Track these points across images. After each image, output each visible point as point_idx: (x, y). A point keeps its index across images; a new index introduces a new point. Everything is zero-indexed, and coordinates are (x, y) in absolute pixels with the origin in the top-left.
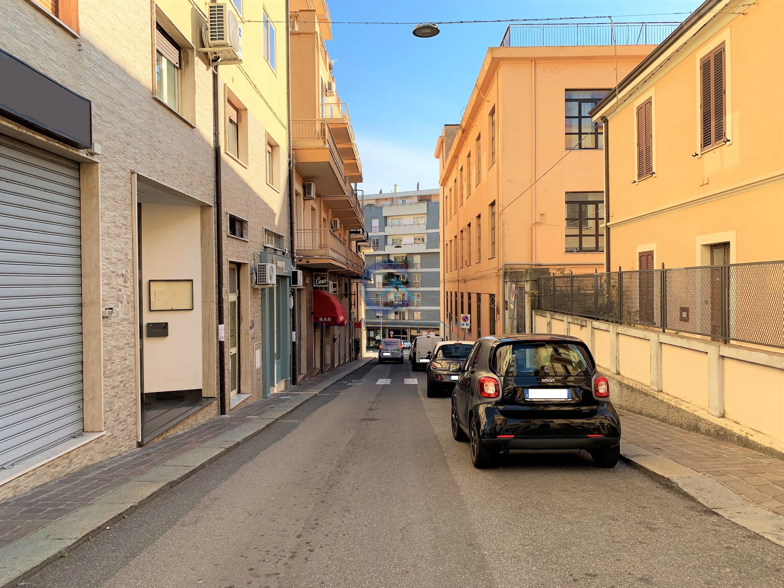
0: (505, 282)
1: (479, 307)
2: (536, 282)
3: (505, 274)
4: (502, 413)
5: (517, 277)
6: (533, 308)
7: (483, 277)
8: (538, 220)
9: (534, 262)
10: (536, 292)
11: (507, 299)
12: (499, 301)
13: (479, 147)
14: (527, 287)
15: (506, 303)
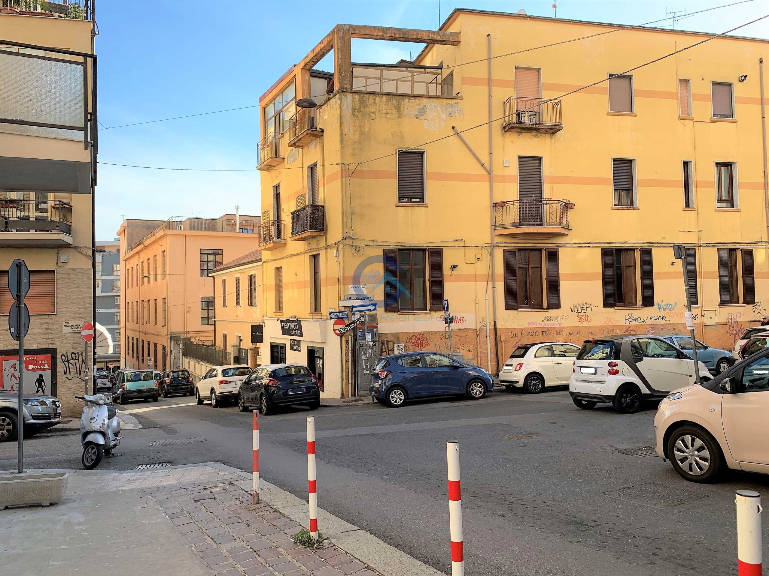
0: (171, 341)
1: (156, 351)
2: (185, 344)
3: (171, 337)
4: (170, 386)
5: (177, 339)
6: (183, 355)
7: (158, 335)
8: (187, 311)
9: (185, 331)
10: (185, 348)
11: (172, 349)
12: (168, 350)
13: (156, 260)
14: (181, 346)
15: (171, 351)
